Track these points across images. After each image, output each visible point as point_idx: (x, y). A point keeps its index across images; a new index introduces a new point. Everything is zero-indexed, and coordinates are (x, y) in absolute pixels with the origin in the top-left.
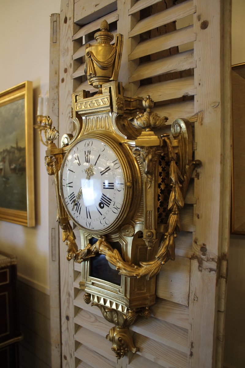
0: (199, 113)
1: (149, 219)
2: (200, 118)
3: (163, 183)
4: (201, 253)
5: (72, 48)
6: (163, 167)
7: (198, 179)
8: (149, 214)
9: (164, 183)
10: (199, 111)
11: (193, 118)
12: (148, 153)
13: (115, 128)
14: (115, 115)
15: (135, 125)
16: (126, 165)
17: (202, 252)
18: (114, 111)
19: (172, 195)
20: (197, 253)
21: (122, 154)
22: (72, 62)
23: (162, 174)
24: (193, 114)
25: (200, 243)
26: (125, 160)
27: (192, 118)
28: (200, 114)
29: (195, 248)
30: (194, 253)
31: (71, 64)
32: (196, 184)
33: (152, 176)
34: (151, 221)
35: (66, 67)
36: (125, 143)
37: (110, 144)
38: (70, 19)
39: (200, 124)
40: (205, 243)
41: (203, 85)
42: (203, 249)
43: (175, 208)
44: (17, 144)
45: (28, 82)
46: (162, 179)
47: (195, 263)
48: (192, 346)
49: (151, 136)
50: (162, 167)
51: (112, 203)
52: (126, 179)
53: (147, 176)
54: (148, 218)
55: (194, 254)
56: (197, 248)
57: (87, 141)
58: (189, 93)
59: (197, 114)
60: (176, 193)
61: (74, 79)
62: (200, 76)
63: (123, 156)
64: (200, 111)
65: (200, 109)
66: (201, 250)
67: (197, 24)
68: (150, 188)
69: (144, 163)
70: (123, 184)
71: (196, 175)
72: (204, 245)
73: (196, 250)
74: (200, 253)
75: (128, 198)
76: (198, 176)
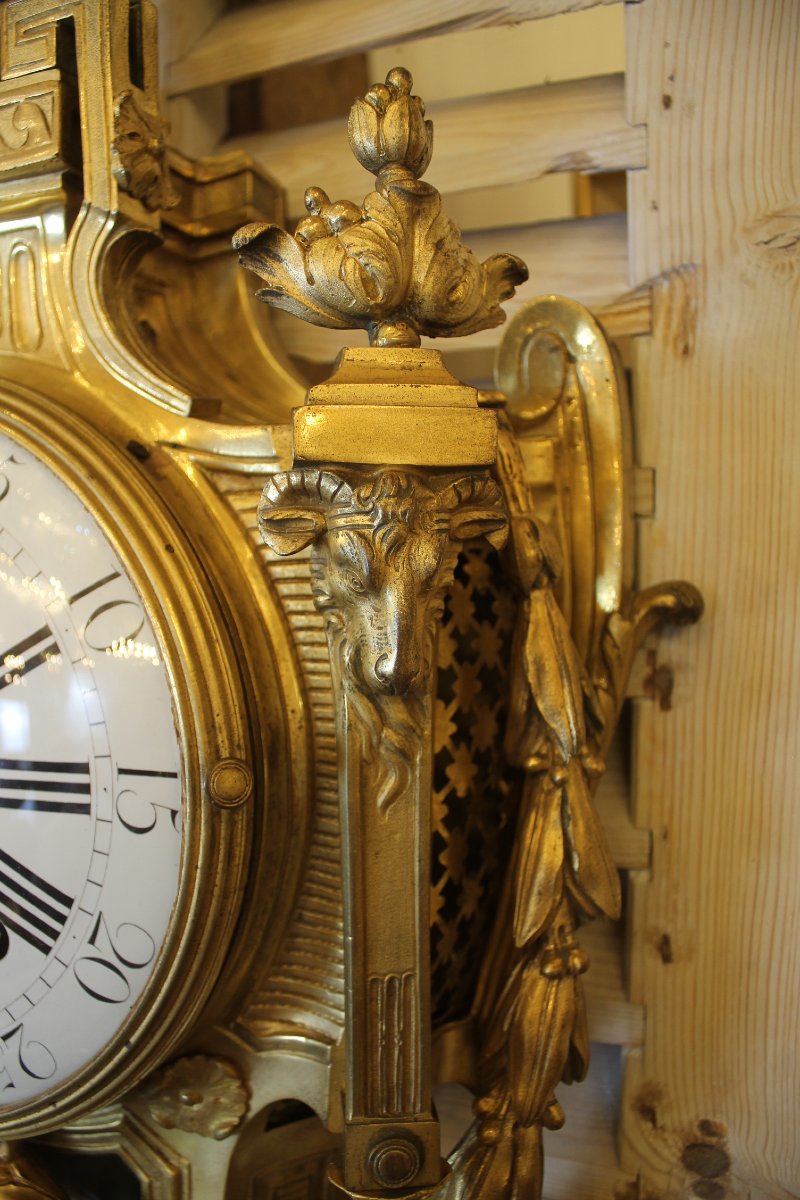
0: (665, 285)
1: (388, 1036)
2: (669, 311)
3: (463, 746)
4: (690, 1179)
6: (463, 631)
7: (666, 704)
8: (389, 1007)
9: (469, 746)
10: (667, 266)
11: (620, 314)
12: (412, 526)
13: (96, 333)
14: (97, 229)
15: (288, 285)
16: (193, 617)
17: (697, 1178)
18: (88, 199)
19: (546, 837)
20: (661, 1181)
21: (161, 532)
23: (457, 687)
24: (623, 288)
25: (682, 1114)
26: (188, 584)
27: (615, 309)
28: (672, 288)
29: (642, 1148)
30: (633, 1179)
32: (653, 740)
33: (411, 711)
34: (404, 1051)
36: (175, 446)
37: (57, 449)
39: (670, 350)
40: (718, 1119)
41: (691, 108)
42: (705, 1156)
43: (561, 929)
46: (454, 719)
49: (422, 389)
50: (455, 635)
51: (77, 926)
52: (200, 737)
53: (379, 711)
54: (382, 1026)
55: (635, 1186)
56: (655, 1151)
58: (592, 154)
59: (649, 287)
60: (575, 825)
62: (669, 52)
63: (169, 548)
64: (676, 271)
65: (672, 256)
66: (684, 1159)
68: (400, 802)
69: (366, 609)
70: (174, 775)
71: (649, 683)
72: (706, 1127)
73: (655, 1160)
74: (682, 1181)
75: (217, 891)
76: (661, 685)
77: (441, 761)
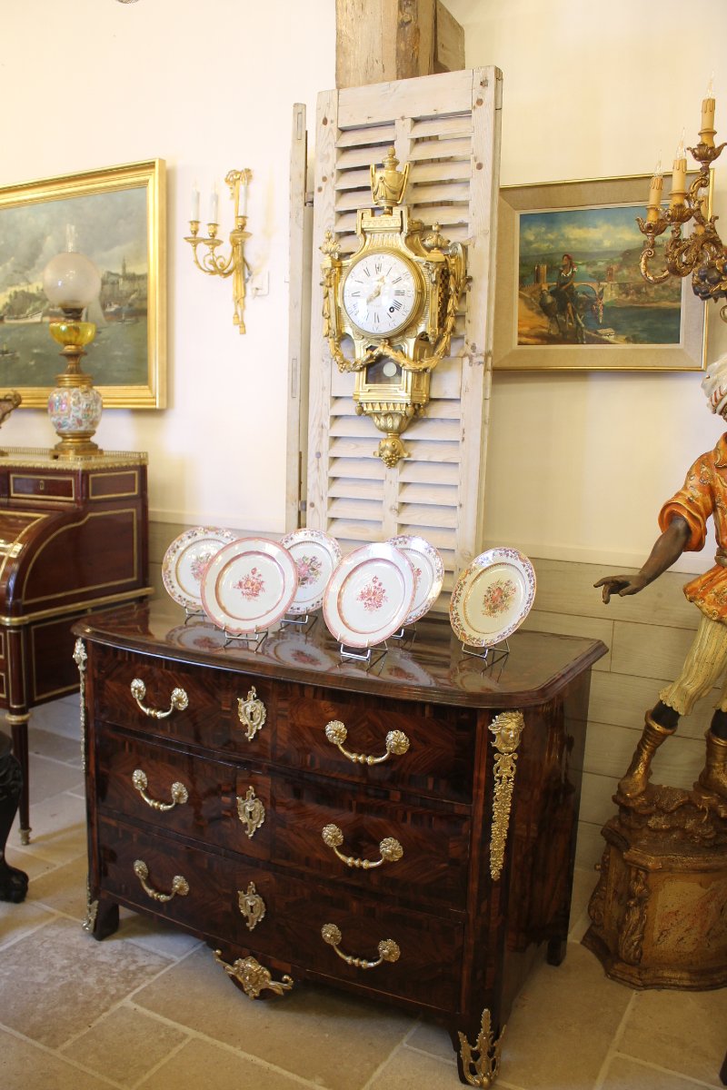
2: (473, 242)
3: (445, 292)
4: (472, 351)
5: (335, 156)
6: (445, 280)
7: (470, 291)
8: (434, 315)
11: (467, 242)
12: (437, 267)
13: (404, 246)
14: (404, 235)
18: (404, 231)
19: (451, 301)
20: (468, 352)
21: (412, 267)
22: (335, 171)
23: (444, 285)
24: (468, 238)
25: (471, 343)
28: (473, 239)
29: (466, 348)
30: (465, 352)
31: (333, 174)
32: (468, 296)
33: (437, 285)
34: (434, 322)
35: (325, 175)
36: (414, 259)
38: (332, 122)
39: (472, 247)
40: (475, 344)
41: (476, 215)
42: (473, 348)
43: (453, 312)
44: (124, 267)
45: (160, 159)
46: (443, 289)
47: (466, 360)
48: (464, 432)
49: (438, 254)
51: (402, 307)
53: (434, 285)
54: (433, 318)
56: (468, 348)
57: (378, 256)
58: (464, 220)
59: (471, 238)
60: (454, 300)
61: (338, 191)
62: (474, 207)
63: (413, 269)
64: (473, 236)
66: (471, 349)
67: (473, 165)
68: (435, 295)
69: (432, 275)
74: (470, 351)
75: (417, 303)
76: (469, 289)
77: (440, 294)
